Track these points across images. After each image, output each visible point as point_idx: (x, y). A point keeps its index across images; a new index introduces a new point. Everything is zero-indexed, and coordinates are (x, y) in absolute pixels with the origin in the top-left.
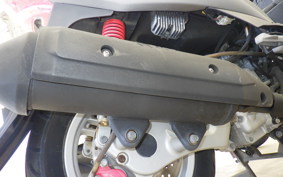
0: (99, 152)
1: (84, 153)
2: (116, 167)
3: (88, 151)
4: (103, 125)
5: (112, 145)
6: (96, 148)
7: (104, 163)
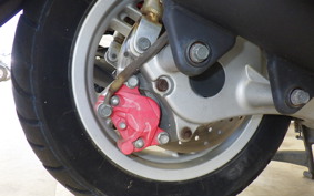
0: (129, 61)
1: (107, 57)
2: (148, 94)
3: (114, 56)
4: (149, 19)
5: (155, 58)
6: (126, 54)
7: (134, 81)
